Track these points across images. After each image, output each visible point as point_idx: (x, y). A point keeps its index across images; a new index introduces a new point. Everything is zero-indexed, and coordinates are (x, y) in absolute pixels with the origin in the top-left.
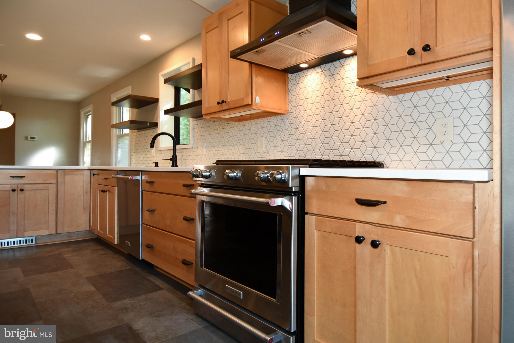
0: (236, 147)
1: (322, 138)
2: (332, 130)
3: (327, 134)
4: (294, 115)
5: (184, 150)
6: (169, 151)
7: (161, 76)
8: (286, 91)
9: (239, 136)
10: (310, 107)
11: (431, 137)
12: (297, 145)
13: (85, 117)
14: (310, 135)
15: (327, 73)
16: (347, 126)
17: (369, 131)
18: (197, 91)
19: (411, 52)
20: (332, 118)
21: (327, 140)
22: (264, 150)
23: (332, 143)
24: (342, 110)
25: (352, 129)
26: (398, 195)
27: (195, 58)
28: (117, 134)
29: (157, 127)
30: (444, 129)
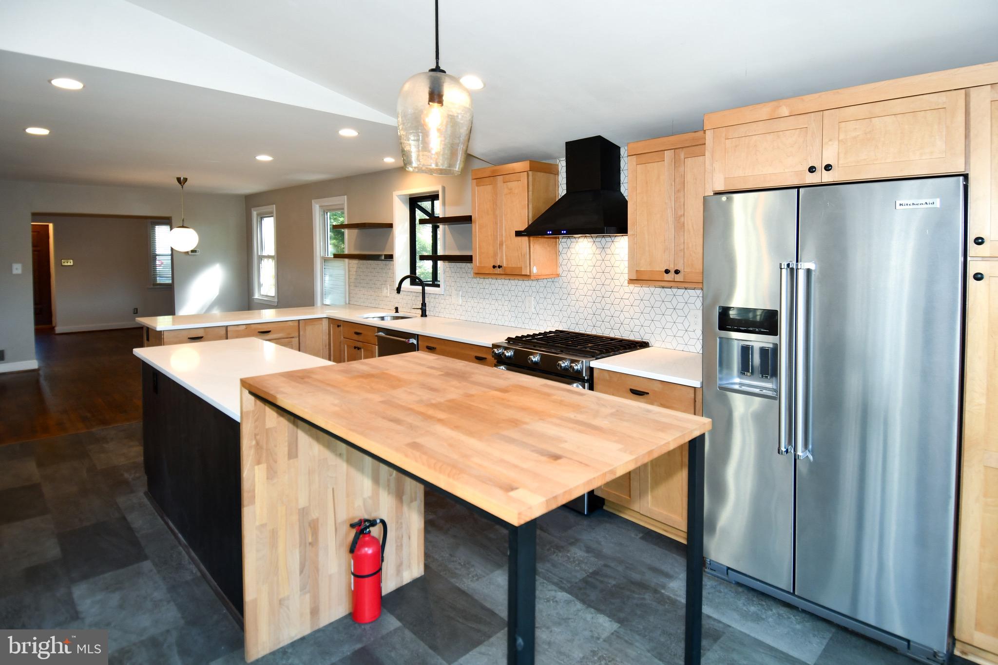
0: (500, 303)
1: (594, 308)
2: (603, 303)
3: (599, 306)
4: (565, 279)
5: (433, 296)
6: (409, 293)
7: (396, 197)
8: (557, 253)
9: (503, 290)
10: (581, 275)
11: (686, 324)
12: (569, 311)
13: (259, 220)
14: (581, 304)
15: (599, 244)
16: (617, 301)
17: (637, 309)
18: (449, 229)
19: (667, 272)
20: (603, 290)
21: (598, 312)
22: (533, 311)
23: (603, 315)
24: (612, 285)
25: (622, 304)
26: (656, 389)
27: (445, 186)
28: (322, 256)
29: (391, 260)
30: (696, 319)
